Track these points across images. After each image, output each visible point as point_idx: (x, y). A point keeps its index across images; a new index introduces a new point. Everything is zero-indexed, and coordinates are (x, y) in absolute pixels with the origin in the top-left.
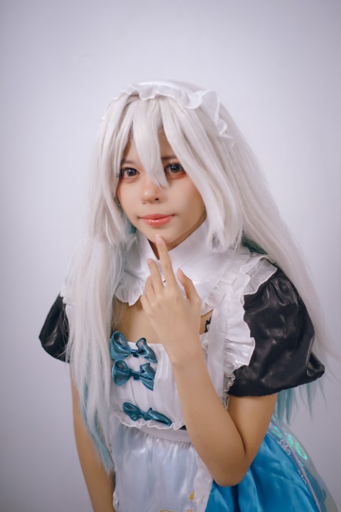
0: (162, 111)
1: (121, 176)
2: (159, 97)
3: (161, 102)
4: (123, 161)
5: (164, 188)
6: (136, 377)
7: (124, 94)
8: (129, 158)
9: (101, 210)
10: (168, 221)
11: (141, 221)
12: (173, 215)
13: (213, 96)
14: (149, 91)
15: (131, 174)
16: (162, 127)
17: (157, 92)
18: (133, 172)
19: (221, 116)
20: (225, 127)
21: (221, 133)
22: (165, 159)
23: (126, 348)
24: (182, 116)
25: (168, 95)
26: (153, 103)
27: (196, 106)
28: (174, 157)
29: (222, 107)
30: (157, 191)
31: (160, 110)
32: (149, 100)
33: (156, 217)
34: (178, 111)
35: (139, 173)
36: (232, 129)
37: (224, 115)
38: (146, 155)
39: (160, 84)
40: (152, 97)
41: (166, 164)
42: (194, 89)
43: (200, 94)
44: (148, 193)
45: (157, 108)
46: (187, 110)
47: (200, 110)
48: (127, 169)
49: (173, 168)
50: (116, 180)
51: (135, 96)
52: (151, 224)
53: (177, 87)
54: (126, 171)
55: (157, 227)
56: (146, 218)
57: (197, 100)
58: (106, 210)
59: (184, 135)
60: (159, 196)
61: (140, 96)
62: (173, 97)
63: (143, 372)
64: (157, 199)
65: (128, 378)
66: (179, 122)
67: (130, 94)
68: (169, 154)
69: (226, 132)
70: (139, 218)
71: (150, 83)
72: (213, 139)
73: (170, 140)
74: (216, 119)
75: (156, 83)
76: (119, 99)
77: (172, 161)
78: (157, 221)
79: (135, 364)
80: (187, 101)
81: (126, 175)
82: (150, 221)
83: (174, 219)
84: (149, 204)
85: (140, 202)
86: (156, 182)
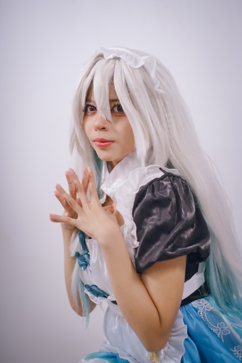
1: (86, 111)
2: (117, 58)
3: (117, 61)
10: (109, 145)
11: (94, 143)
12: (113, 142)
15: (92, 110)
16: (112, 78)
17: (115, 55)
18: (93, 108)
20: (159, 84)
22: (111, 101)
24: (127, 73)
26: (111, 61)
28: (117, 100)
30: (104, 122)
31: (115, 67)
33: (102, 141)
35: (96, 109)
40: (112, 57)
41: (113, 104)
43: (143, 58)
45: (113, 65)
46: (132, 68)
48: (90, 106)
49: (117, 109)
50: (83, 113)
52: (99, 146)
53: (127, 51)
54: (88, 108)
55: (103, 148)
60: (106, 126)
61: (104, 56)
68: (116, 98)
70: (93, 141)
78: (102, 144)
81: (89, 110)
82: (98, 143)
83: (113, 145)
84: (98, 131)
85: (94, 130)
86: (104, 117)
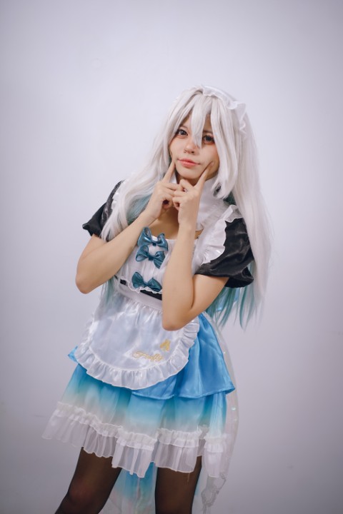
0: (213, 105)
1: (177, 133)
2: (214, 97)
3: (214, 100)
4: (181, 125)
5: (198, 147)
6: (151, 258)
8: (186, 124)
9: (159, 151)
10: (195, 166)
11: (179, 162)
13: (243, 107)
14: (210, 92)
15: (182, 134)
16: (210, 113)
17: (214, 94)
18: (184, 133)
19: (244, 119)
20: (244, 126)
21: (241, 129)
22: (205, 131)
23: (150, 238)
24: (223, 111)
25: (219, 97)
26: (209, 99)
27: (232, 109)
28: (212, 133)
29: (246, 115)
30: (194, 147)
31: (211, 105)
32: (207, 96)
33: (189, 161)
34: (222, 108)
35: (188, 135)
36: (248, 128)
37: (246, 119)
38: (195, 125)
39: (216, 90)
40: (210, 95)
41: (205, 134)
42: (234, 100)
43: (237, 103)
44: (189, 147)
45: (210, 103)
46: (227, 109)
47: (233, 111)
48: (182, 130)
49: (208, 139)
50: (173, 135)
51: (201, 92)
53: (223, 93)
54: (181, 131)
55: (187, 167)
56: (183, 160)
57: (234, 106)
58: (162, 151)
59: (221, 122)
60: (194, 150)
61: (203, 92)
62: (222, 99)
63: (158, 256)
64: (193, 152)
65: (146, 258)
67: (198, 89)
68: (209, 130)
69: (244, 129)
70: (178, 159)
72: (236, 131)
74: (241, 120)
75: (211, 88)
77: (208, 134)
78: (189, 163)
79: (153, 250)
80: (229, 104)
81: (180, 133)
82: (184, 163)
83: (198, 167)
84: (187, 154)
85: (183, 151)
86: (196, 143)
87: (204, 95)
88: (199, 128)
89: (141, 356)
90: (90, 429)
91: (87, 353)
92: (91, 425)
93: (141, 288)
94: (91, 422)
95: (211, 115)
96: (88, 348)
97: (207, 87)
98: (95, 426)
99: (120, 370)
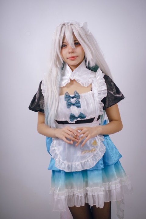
2: (71, 24)
3: (72, 26)
4: (63, 43)
5: (74, 49)
6: (74, 105)
7: (61, 24)
11: (68, 59)
12: (77, 57)
13: (86, 23)
14: (68, 23)
16: (73, 32)
21: (88, 34)
22: (75, 41)
23: (70, 96)
24: (78, 29)
26: (70, 26)
27: (81, 26)
28: (77, 40)
31: (72, 28)
32: (68, 26)
33: (73, 57)
34: (77, 27)
35: (67, 46)
38: (69, 40)
40: (69, 24)
41: (75, 42)
43: (83, 23)
44: (70, 51)
45: (71, 27)
46: (80, 27)
49: (77, 44)
50: (61, 48)
51: (64, 25)
54: (64, 46)
55: (73, 60)
56: (70, 58)
59: (79, 34)
60: (74, 51)
61: (66, 24)
62: (75, 24)
63: (76, 102)
64: (73, 52)
66: (78, 30)
67: (63, 24)
68: (76, 39)
70: (68, 58)
71: (67, 21)
73: (76, 35)
74: (87, 30)
75: (69, 21)
76: (60, 25)
79: (73, 101)
80: (79, 25)
82: (71, 59)
83: (77, 58)
84: (71, 54)
85: (68, 53)
86: (72, 48)
87: (66, 25)
88: (71, 40)
89: (85, 152)
90: (75, 196)
91: (60, 163)
92: (74, 194)
93: (75, 120)
94: (74, 193)
95: (74, 32)
96: (60, 161)
97: (66, 22)
98: (76, 193)
99: (79, 163)
